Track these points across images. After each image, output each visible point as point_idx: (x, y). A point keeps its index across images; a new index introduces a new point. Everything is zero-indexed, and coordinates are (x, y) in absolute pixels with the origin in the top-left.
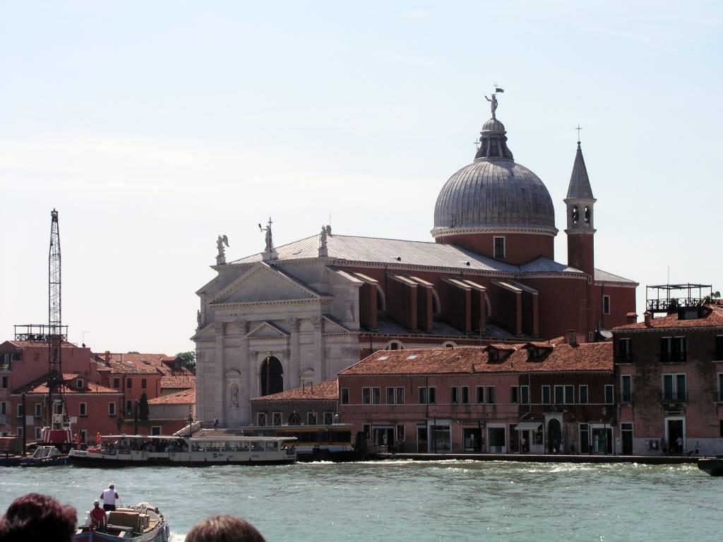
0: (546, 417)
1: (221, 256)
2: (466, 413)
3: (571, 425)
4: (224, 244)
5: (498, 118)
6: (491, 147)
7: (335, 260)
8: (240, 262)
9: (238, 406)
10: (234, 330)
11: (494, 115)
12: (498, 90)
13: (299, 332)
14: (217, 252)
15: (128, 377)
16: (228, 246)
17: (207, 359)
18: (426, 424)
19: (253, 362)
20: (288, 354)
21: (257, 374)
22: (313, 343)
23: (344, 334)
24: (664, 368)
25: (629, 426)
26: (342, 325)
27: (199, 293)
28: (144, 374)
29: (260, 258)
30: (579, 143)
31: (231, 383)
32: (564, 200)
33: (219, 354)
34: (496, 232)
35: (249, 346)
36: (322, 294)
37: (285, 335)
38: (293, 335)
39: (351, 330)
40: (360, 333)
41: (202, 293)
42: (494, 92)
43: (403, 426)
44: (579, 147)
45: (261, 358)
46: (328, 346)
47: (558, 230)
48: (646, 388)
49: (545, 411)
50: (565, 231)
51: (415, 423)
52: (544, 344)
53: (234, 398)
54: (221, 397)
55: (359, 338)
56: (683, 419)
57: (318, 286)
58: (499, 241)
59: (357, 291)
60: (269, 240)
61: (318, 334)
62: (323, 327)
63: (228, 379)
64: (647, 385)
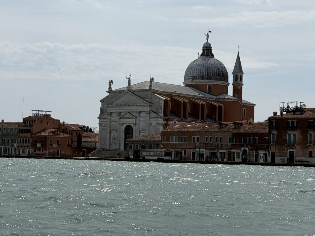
0: (242, 149)
1: (110, 88)
2: (211, 146)
3: (252, 152)
4: (111, 83)
5: (209, 42)
6: (206, 52)
7: (155, 90)
8: (117, 90)
9: (115, 143)
10: (114, 115)
11: (208, 41)
12: (210, 32)
13: (140, 116)
14: (108, 86)
15: (71, 131)
16: (113, 84)
17: (103, 126)
18: (195, 150)
19: (122, 127)
20: (135, 124)
21: (123, 132)
22: (146, 121)
23: (158, 118)
24: (288, 132)
25: (274, 153)
26: (157, 114)
27: (100, 101)
28: (77, 130)
29: (126, 89)
30: (238, 52)
31: (113, 134)
32: (232, 73)
33: (108, 124)
34: (208, 83)
35: (120, 121)
36: (150, 103)
37: (135, 117)
38: (138, 117)
39: (161, 116)
40: (163, 117)
41: (101, 101)
42: (208, 32)
43: (186, 151)
44: (238, 54)
45: (125, 125)
46: (151, 122)
47: (229, 84)
48: (281, 139)
49: (242, 146)
50: (232, 84)
51: (190, 150)
52: (240, 122)
53: (114, 140)
54: (109, 139)
55: (163, 119)
56: (295, 150)
57: (148, 100)
58: (209, 87)
59: (163, 102)
60: (129, 82)
61: (148, 117)
62: (150, 115)
63: (112, 133)
64: (281, 138)
